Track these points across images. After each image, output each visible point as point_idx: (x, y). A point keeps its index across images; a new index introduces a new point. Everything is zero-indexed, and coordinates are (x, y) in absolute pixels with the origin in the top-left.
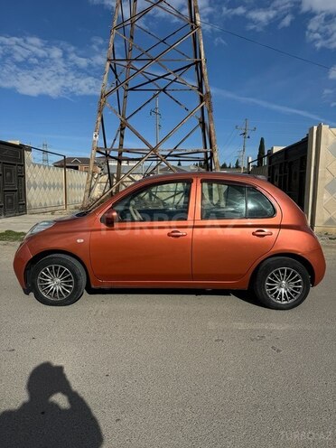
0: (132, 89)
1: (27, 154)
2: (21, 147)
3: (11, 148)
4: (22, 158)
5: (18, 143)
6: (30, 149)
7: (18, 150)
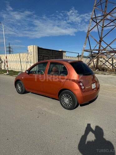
0: (105, 27)
1: (64, 53)
2: (62, 52)
3: (58, 52)
4: (62, 55)
5: (61, 50)
6: (65, 52)
7: (61, 53)
